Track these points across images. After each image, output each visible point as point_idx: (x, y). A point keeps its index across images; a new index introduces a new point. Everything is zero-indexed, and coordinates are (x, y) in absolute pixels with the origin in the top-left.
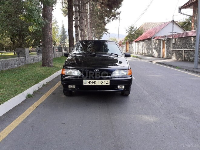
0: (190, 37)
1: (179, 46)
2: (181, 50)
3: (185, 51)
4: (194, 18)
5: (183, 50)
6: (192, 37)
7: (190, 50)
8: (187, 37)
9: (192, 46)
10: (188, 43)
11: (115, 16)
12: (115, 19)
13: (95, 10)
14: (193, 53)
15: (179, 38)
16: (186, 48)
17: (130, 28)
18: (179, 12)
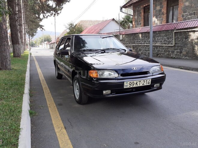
0: (138, 33)
1: (126, 42)
2: (129, 46)
3: (133, 46)
4: (135, 17)
5: (131, 46)
6: (140, 33)
7: (139, 46)
8: (135, 34)
9: (140, 41)
10: (136, 38)
11: (57, 12)
12: (57, 15)
13: (28, 4)
14: (141, 48)
15: (126, 34)
16: (134, 43)
17: (70, 25)
18: (121, 11)
